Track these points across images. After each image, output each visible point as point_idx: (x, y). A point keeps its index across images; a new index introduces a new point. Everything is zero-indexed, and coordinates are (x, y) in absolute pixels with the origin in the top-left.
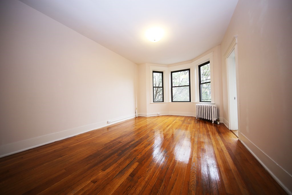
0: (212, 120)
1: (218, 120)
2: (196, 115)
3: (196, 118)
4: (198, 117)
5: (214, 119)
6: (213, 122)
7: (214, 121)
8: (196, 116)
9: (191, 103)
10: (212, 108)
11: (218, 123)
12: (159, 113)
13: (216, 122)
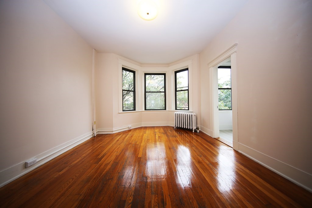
0: (192, 129)
1: (198, 128)
2: (175, 124)
3: (174, 127)
4: (177, 126)
5: (194, 128)
6: (193, 131)
7: (195, 130)
8: (174, 126)
9: (167, 112)
10: (193, 116)
11: (198, 132)
12: (130, 126)
13: (196, 131)
